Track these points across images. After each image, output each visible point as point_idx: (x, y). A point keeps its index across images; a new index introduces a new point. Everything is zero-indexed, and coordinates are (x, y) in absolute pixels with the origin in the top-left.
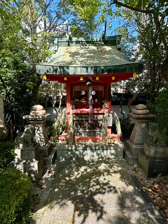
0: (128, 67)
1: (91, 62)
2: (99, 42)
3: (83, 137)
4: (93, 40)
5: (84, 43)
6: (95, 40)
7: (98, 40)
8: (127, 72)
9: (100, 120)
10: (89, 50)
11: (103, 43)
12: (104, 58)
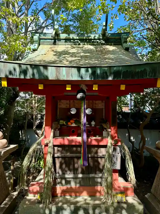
0: (148, 69)
1: (87, 61)
2: (98, 41)
3: (71, 187)
4: (90, 38)
5: (76, 41)
6: (93, 38)
7: (96, 38)
8: (148, 77)
9: (101, 158)
10: (84, 49)
11: (104, 42)
12: (106, 58)
